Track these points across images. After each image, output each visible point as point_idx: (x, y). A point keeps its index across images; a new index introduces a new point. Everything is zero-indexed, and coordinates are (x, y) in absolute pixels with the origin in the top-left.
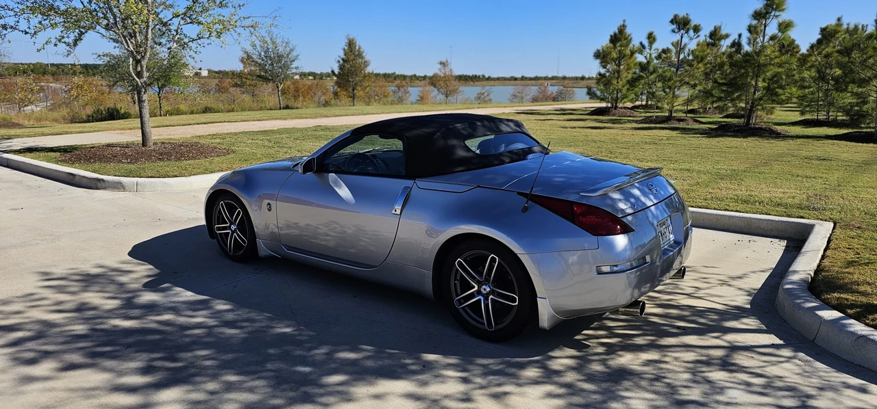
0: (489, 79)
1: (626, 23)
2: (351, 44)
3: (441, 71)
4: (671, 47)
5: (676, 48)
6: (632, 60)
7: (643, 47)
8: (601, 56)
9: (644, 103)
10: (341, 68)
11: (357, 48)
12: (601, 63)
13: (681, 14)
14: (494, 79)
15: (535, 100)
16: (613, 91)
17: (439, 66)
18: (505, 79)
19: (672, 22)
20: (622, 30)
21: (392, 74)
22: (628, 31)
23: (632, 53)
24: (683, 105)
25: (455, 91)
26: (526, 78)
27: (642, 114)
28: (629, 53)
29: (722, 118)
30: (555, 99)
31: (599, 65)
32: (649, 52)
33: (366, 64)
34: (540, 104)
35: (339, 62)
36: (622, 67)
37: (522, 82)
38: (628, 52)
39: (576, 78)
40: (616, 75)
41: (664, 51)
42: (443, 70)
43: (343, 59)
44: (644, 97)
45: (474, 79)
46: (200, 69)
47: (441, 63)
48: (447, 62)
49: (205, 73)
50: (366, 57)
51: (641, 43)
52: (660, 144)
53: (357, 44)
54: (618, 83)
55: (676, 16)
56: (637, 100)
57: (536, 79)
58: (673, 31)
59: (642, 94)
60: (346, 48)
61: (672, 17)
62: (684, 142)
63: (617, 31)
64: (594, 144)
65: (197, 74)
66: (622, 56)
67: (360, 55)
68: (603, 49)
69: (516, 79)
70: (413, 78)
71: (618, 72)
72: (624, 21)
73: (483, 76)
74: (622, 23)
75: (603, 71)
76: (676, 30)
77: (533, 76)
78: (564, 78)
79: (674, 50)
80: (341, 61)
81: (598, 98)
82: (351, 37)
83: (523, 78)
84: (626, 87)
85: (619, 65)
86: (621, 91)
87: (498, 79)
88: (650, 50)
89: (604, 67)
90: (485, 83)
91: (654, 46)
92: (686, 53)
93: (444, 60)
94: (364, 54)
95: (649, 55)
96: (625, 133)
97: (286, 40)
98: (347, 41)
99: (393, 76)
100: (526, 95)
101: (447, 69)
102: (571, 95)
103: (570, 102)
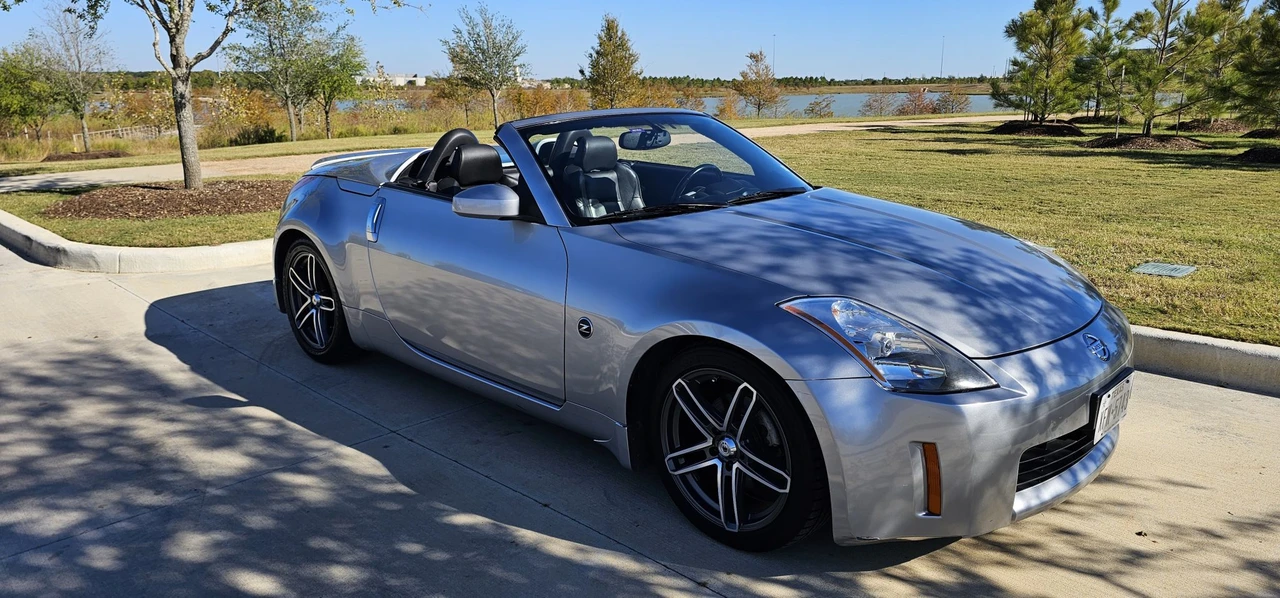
0: (832, 82)
2: (610, 28)
3: (751, 69)
4: (1152, 9)
5: (1162, 12)
6: (1076, 36)
7: (1095, 16)
8: (1019, 31)
9: (1092, 114)
10: (594, 65)
11: (619, 34)
12: (1018, 44)
14: (840, 83)
15: (902, 112)
16: (1038, 91)
17: (749, 61)
18: (857, 83)
21: (685, 78)
23: (1076, 25)
24: (1170, 113)
25: (772, 99)
26: (890, 81)
27: (1093, 131)
28: (1072, 24)
29: (1241, 137)
30: (935, 111)
31: (1014, 48)
32: (1105, 24)
33: (632, 59)
34: (908, 117)
35: (591, 56)
36: (1055, 50)
37: (882, 86)
38: (1069, 23)
39: (971, 80)
40: (1045, 63)
41: (1139, 17)
42: (754, 68)
43: (598, 53)
44: (1093, 103)
45: (810, 82)
46: (415, 76)
47: (752, 56)
48: (761, 55)
49: (421, 82)
50: (632, 48)
51: (1091, 10)
52: (1138, 186)
53: (620, 28)
54: (1047, 76)
56: (1080, 109)
57: (907, 81)
59: (1088, 98)
60: (603, 34)
62: (1184, 181)
64: (1005, 185)
65: (411, 83)
66: (1054, 31)
67: (622, 45)
68: (1022, 19)
69: (874, 83)
70: (716, 83)
71: (1049, 58)
73: (823, 78)
75: (1020, 57)
77: (901, 77)
78: (951, 80)
79: (1157, 16)
80: (595, 55)
81: (1011, 104)
82: (611, 17)
83: (885, 81)
84: (1062, 85)
85: (1050, 46)
86: (1053, 93)
87: (846, 83)
88: (1107, 21)
89: (1022, 50)
90: (824, 89)
91: (1115, 15)
92: (1182, 18)
93: (756, 52)
94: (629, 44)
95: (1103, 30)
96: (1064, 164)
97: (507, 23)
98: (604, 23)
99: (686, 82)
100: (888, 106)
101: (761, 66)
102: (962, 105)
103: (960, 114)
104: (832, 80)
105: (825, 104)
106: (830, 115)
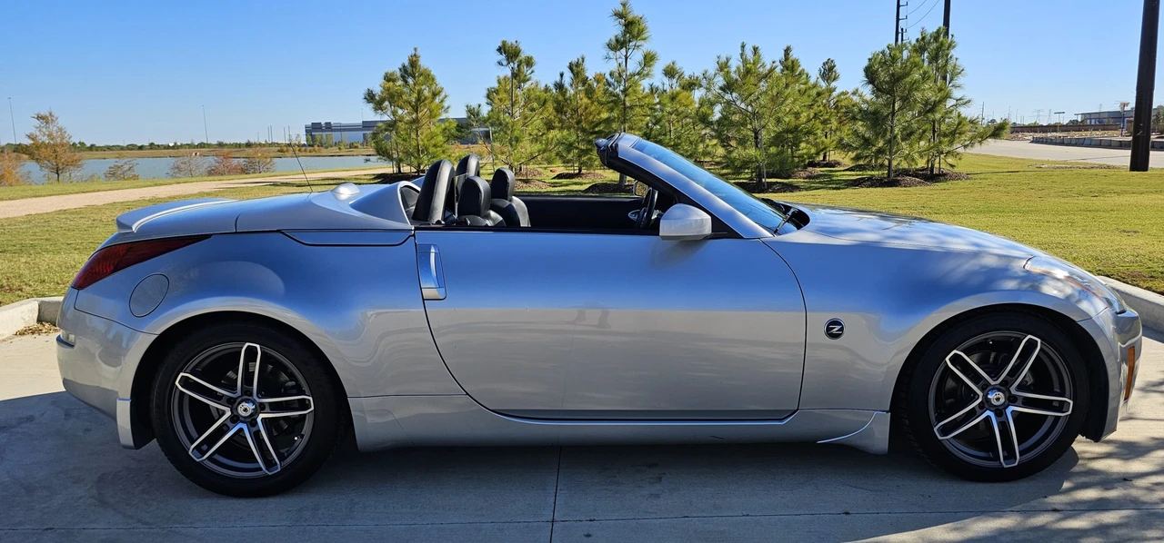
1: (418, 53)
13: (511, 40)
15: (211, 173)
17: (37, 123)
19: (499, 50)
20: (414, 62)
22: (424, 63)
26: (158, 146)
30: (243, 171)
39: (240, 145)
47: (39, 117)
48: (50, 114)
55: (504, 43)
58: (500, 64)
61: (500, 44)
63: (407, 64)
72: (415, 49)
73: (82, 144)
74: (414, 52)
76: (505, 62)
78: (221, 145)
87: (109, 148)
93: (44, 112)
101: (53, 129)
102: (268, 166)
103: (268, 174)
104: (92, 146)
105: (126, 167)
106: (135, 177)
